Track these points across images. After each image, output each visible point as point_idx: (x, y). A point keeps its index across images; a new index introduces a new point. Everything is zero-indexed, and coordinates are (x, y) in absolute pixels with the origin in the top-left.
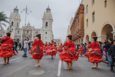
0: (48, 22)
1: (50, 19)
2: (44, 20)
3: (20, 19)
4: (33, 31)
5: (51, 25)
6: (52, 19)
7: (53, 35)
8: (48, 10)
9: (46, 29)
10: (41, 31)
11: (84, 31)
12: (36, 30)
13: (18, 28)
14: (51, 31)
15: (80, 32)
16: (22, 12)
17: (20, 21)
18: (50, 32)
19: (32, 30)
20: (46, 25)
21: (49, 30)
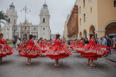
0: (46, 19)
1: (47, 15)
2: (41, 16)
3: (17, 16)
4: (31, 28)
5: (49, 21)
6: (49, 16)
7: (50, 31)
8: (45, 6)
9: (43, 25)
10: (39, 27)
11: (78, 28)
12: (34, 26)
13: (15, 24)
14: (49, 27)
15: (75, 29)
16: (21, 11)
17: (17, 18)
18: (47, 28)
19: (29, 27)
20: (44, 21)
21: (46, 26)
